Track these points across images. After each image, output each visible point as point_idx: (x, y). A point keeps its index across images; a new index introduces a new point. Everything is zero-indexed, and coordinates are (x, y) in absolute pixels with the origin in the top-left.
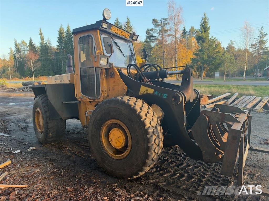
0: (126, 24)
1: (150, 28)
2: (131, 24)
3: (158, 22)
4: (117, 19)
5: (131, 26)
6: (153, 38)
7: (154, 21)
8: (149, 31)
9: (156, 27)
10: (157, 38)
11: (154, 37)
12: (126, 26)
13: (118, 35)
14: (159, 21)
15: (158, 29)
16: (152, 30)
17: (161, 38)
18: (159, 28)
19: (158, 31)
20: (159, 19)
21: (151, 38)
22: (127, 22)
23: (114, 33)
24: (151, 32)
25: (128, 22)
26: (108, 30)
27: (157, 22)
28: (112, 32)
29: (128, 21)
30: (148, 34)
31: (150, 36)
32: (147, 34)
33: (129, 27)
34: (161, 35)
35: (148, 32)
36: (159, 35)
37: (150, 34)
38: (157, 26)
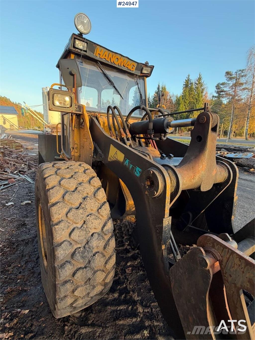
0: (197, 81)
1: (221, 82)
2: (202, 81)
3: (232, 75)
4: (189, 76)
5: (202, 82)
6: (223, 93)
7: (228, 73)
8: (220, 85)
9: (229, 81)
10: (228, 93)
11: (225, 92)
12: (197, 83)
13: (110, 64)
14: (234, 74)
15: (231, 83)
16: (223, 84)
17: (232, 93)
18: (232, 81)
19: (231, 85)
20: (233, 71)
21: (221, 93)
22: (198, 79)
23: (103, 61)
24: (222, 86)
25: (200, 79)
26: (89, 54)
27: (230, 75)
28: (98, 58)
29: (200, 77)
30: (218, 89)
31: (220, 91)
32: (216, 88)
33: (200, 83)
34: (233, 90)
35: (218, 87)
36: (231, 89)
37: (221, 89)
38: (231, 79)
